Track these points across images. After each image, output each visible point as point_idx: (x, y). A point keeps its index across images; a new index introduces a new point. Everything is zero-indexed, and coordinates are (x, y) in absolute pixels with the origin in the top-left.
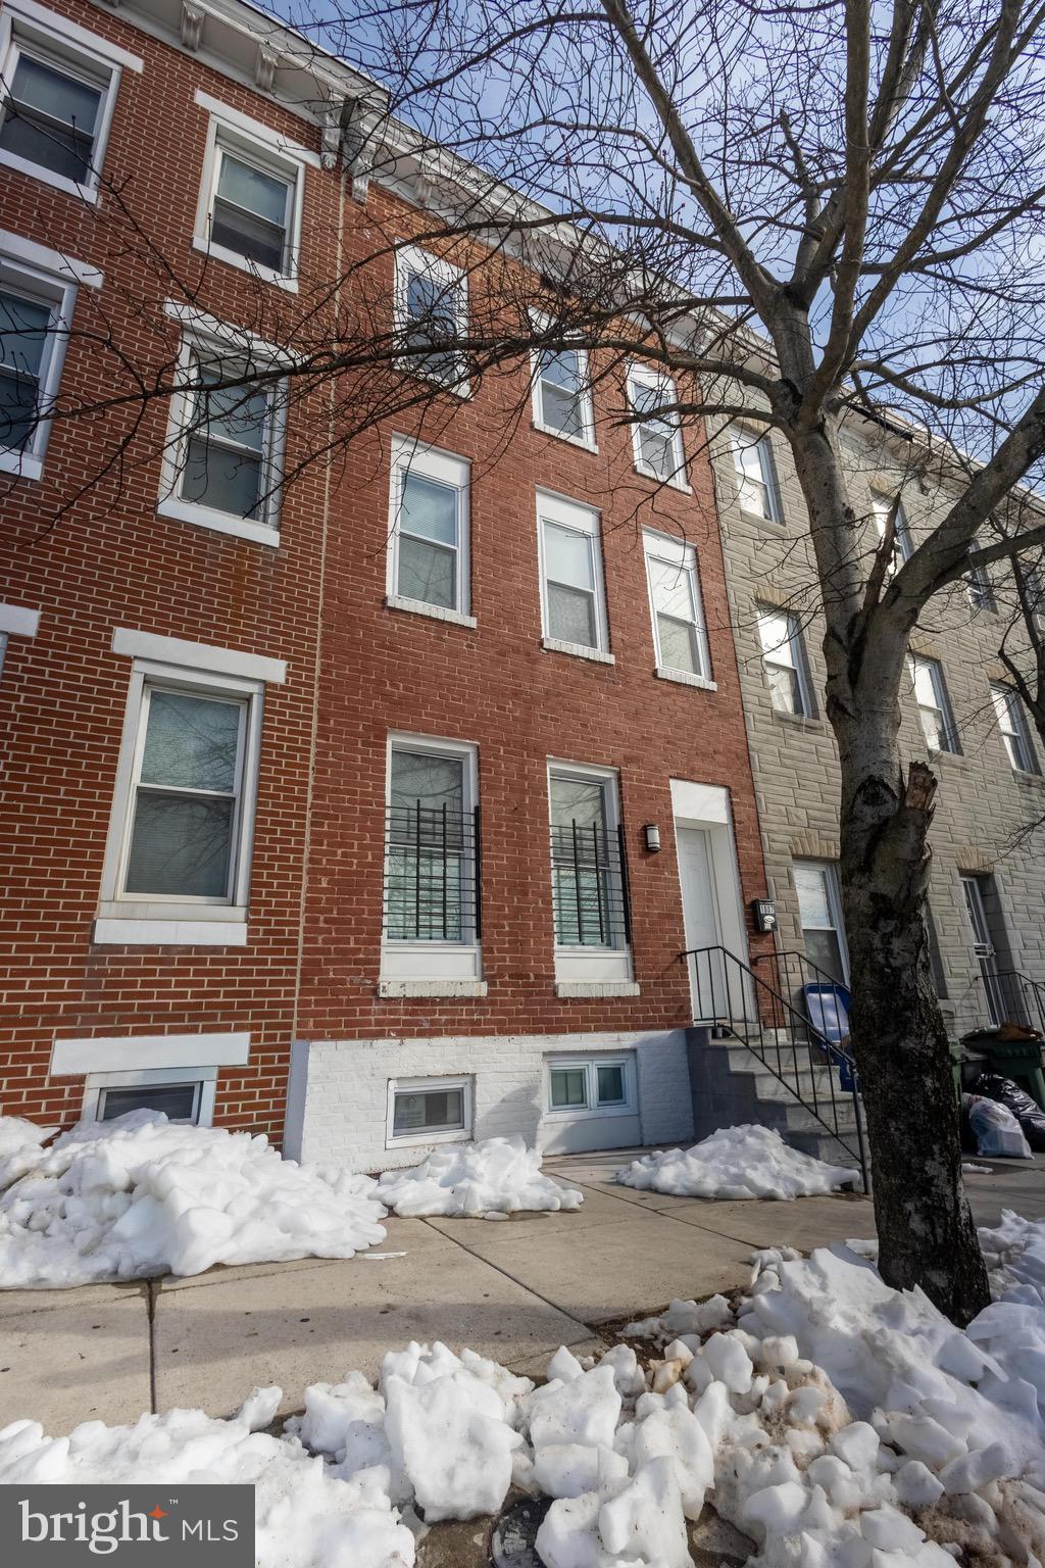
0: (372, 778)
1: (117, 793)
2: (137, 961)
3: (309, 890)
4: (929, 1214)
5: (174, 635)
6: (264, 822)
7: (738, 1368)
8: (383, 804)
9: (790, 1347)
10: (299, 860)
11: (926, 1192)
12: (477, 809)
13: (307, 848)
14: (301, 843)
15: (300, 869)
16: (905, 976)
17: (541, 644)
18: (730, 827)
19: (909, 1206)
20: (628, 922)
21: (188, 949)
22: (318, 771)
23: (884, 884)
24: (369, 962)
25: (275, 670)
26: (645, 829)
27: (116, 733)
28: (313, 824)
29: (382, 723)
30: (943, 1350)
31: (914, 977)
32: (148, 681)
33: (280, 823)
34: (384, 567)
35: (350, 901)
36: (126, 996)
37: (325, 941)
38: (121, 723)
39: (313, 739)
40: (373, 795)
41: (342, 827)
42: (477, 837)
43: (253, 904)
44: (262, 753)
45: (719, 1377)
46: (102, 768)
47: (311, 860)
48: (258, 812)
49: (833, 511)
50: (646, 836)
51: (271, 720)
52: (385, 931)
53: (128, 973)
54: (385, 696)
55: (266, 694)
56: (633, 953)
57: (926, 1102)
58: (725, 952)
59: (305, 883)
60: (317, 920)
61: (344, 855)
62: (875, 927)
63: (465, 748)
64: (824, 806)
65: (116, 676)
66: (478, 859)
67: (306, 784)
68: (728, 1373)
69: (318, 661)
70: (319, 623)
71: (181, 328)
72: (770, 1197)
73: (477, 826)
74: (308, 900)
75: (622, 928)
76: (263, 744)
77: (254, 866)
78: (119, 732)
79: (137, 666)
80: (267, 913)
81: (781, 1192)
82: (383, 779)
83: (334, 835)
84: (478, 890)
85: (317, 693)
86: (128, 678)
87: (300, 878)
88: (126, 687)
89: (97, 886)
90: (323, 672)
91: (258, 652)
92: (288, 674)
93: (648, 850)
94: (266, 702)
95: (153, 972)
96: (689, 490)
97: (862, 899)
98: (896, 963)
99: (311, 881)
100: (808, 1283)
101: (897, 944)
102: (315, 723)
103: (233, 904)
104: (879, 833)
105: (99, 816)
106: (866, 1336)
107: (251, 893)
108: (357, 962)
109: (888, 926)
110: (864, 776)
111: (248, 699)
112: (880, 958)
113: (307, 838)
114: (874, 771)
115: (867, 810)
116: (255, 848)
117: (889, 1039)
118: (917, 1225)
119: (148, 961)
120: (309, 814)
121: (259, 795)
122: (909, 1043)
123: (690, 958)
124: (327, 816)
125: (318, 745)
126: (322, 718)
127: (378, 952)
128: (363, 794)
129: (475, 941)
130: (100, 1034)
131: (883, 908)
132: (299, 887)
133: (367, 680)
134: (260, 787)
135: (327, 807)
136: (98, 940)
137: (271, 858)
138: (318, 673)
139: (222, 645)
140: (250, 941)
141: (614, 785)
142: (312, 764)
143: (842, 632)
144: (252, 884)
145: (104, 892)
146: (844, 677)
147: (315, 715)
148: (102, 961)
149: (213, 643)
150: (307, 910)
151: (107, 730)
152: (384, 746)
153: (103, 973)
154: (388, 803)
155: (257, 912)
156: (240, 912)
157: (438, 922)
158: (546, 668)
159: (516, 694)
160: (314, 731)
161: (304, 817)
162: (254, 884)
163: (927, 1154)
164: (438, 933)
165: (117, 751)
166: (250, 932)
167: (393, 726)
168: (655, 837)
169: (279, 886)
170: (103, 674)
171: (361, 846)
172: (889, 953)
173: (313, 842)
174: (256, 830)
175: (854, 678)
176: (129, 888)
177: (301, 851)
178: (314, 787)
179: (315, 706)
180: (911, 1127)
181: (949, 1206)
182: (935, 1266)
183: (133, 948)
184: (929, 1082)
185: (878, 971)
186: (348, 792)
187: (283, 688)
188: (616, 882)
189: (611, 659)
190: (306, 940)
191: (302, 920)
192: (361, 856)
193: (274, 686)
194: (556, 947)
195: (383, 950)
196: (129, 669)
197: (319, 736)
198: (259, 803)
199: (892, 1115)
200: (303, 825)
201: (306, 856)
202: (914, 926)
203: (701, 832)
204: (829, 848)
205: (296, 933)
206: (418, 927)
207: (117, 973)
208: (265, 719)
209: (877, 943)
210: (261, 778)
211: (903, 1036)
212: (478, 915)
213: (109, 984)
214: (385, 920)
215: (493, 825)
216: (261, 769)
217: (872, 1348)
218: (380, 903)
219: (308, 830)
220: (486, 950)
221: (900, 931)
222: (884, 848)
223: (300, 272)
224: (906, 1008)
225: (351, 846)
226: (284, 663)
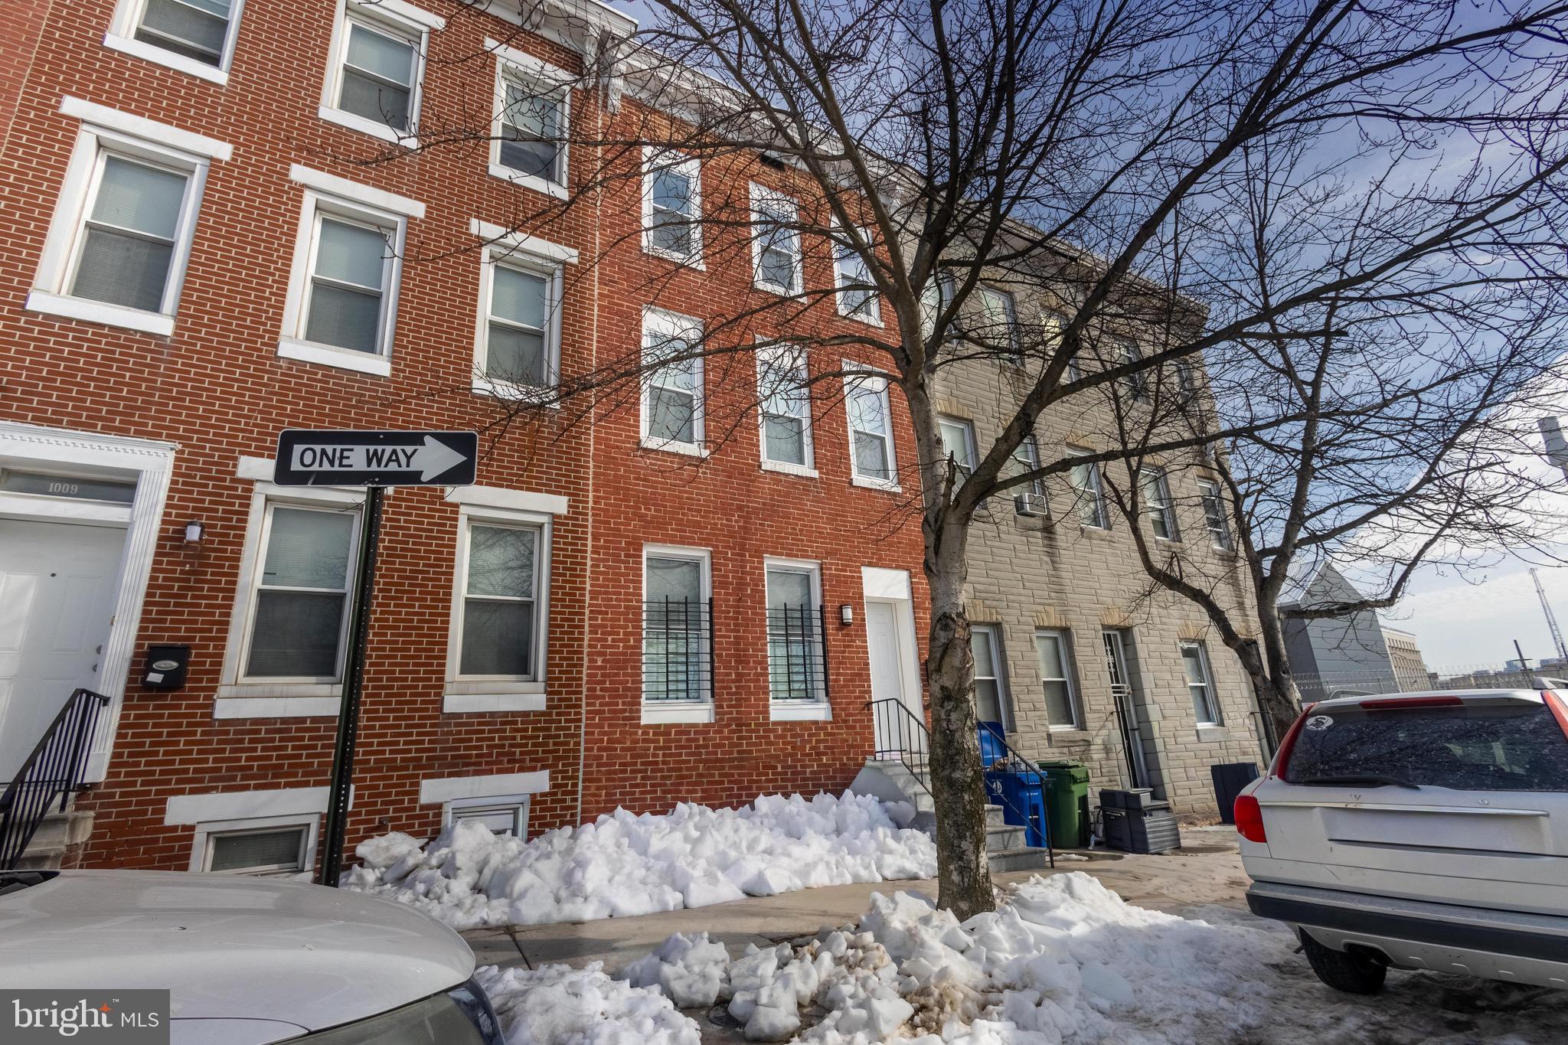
0: (633, 581)
1: (453, 604)
2: (472, 724)
3: (589, 668)
4: (961, 871)
5: (487, 484)
6: (555, 619)
7: (839, 945)
8: (641, 601)
9: (869, 937)
10: (580, 646)
11: (961, 859)
12: (711, 600)
13: (586, 637)
14: (582, 633)
15: (582, 653)
16: (958, 735)
17: (760, 467)
18: (910, 602)
19: (952, 867)
20: (826, 681)
21: (506, 714)
22: (593, 579)
23: (948, 681)
24: (633, 718)
25: (560, 504)
26: (841, 608)
27: (451, 561)
28: (590, 619)
29: (639, 538)
30: (947, 935)
31: (963, 736)
32: (470, 519)
33: (567, 620)
34: (638, 416)
35: (618, 675)
36: (466, 748)
37: (601, 704)
38: (453, 553)
39: (589, 555)
40: (633, 594)
41: (611, 620)
42: (711, 621)
43: (549, 680)
44: (553, 568)
45: (829, 950)
46: (442, 587)
47: (590, 646)
48: (551, 612)
49: (929, 440)
50: (841, 613)
51: (558, 543)
52: (644, 696)
53: (467, 732)
54: (642, 517)
55: (554, 523)
56: (832, 704)
57: (964, 809)
58: (899, 703)
59: (586, 663)
60: (595, 690)
61: (613, 640)
62: (942, 706)
63: (702, 553)
64: (990, 580)
65: (449, 519)
66: (712, 638)
67: (584, 589)
68: (834, 947)
69: (591, 495)
70: (591, 465)
71: (481, 242)
72: (915, 878)
73: (711, 613)
74: (588, 675)
75: (822, 685)
76: (553, 562)
77: (549, 652)
78: (453, 560)
79: (463, 509)
80: (560, 686)
81: (922, 874)
82: (640, 582)
83: (605, 626)
84: (712, 661)
85: (590, 519)
86: (456, 519)
87: (582, 659)
88: (456, 526)
89: (443, 672)
90: (595, 502)
91: (547, 492)
92: (570, 506)
93: (843, 625)
94: (554, 530)
95: (483, 732)
96: (882, 325)
97: (935, 688)
98: (952, 727)
99: (590, 661)
100: (888, 907)
101: (954, 716)
102: (589, 543)
103: (535, 680)
104: (947, 648)
105: (442, 622)
106: (909, 930)
107: (548, 672)
108: (624, 719)
109: (949, 705)
110: (941, 612)
111: (541, 526)
112: (944, 724)
113: (587, 629)
114: (947, 609)
115: (942, 633)
116: (550, 639)
117: (946, 772)
118: (955, 877)
119: (479, 724)
120: (587, 611)
121: (551, 599)
122: (957, 775)
123: (874, 706)
124: (600, 612)
125: (592, 559)
126: (595, 538)
127: (639, 711)
128: (626, 594)
129: (710, 700)
130: (450, 775)
131: (947, 695)
132: (582, 666)
133: (627, 507)
134: (552, 593)
135: (600, 606)
136: (446, 710)
137: (561, 646)
138: (591, 504)
139: (521, 489)
140: (548, 707)
141: (817, 573)
142: (588, 573)
143: (932, 520)
144: (549, 665)
145: (448, 677)
146: (932, 549)
147: (589, 536)
148: (449, 725)
149: (515, 488)
150: (588, 682)
151: (445, 560)
152: (640, 556)
153: (450, 733)
154: (644, 599)
155: (552, 686)
156: (541, 686)
157: (683, 686)
158: (767, 486)
159: (740, 508)
160: (589, 548)
161: (583, 614)
162: (550, 665)
163: (962, 837)
164: (684, 695)
165: (452, 574)
166: (548, 700)
167: (647, 540)
168: (848, 614)
169: (568, 665)
170: (440, 518)
171: (625, 634)
172: (949, 721)
173: (591, 632)
174: (550, 626)
175: (937, 551)
176: (462, 672)
177: (582, 640)
178: (591, 592)
179: (590, 530)
180: (955, 822)
181: (973, 866)
182: (962, 898)
183: (470, 715)
184: (966, 797)
185: (943, 732)
186: (615, 593)
187: (566, 518)
188: (818, 649)
189: (815, 474)
190: (588, 704)
191: (584, 690)
192: (625, 641)
193: (559, 516)
194: (771, 701)
195: (643, 709)
196: (457, 513)
197: (593, 552)
198: (551, 606)
199: (946, 816)
200: (583, 620)
201: (586, 643)
202: (964, 705)
203: (888, 605)
204: (991, 614)
205: (580, 699)
206: (668, 691)
207: (459, 733)
208: (554, 542)
209: (943, 716)
210: (552, 587)
211: (954, 770)
212: (712, 680)
213: (455, 741)
214: (644, 687)
215: (723, 612)
216: (552, 580)
217: (911, 934)
218: (640, 675)
219: (586, 624)
220: (718, 706)
221: (955, 708)
222: (947, 659)
223: (570, 180)
224: (957, 754)
225: (618, 634)
226: (566, 498)
